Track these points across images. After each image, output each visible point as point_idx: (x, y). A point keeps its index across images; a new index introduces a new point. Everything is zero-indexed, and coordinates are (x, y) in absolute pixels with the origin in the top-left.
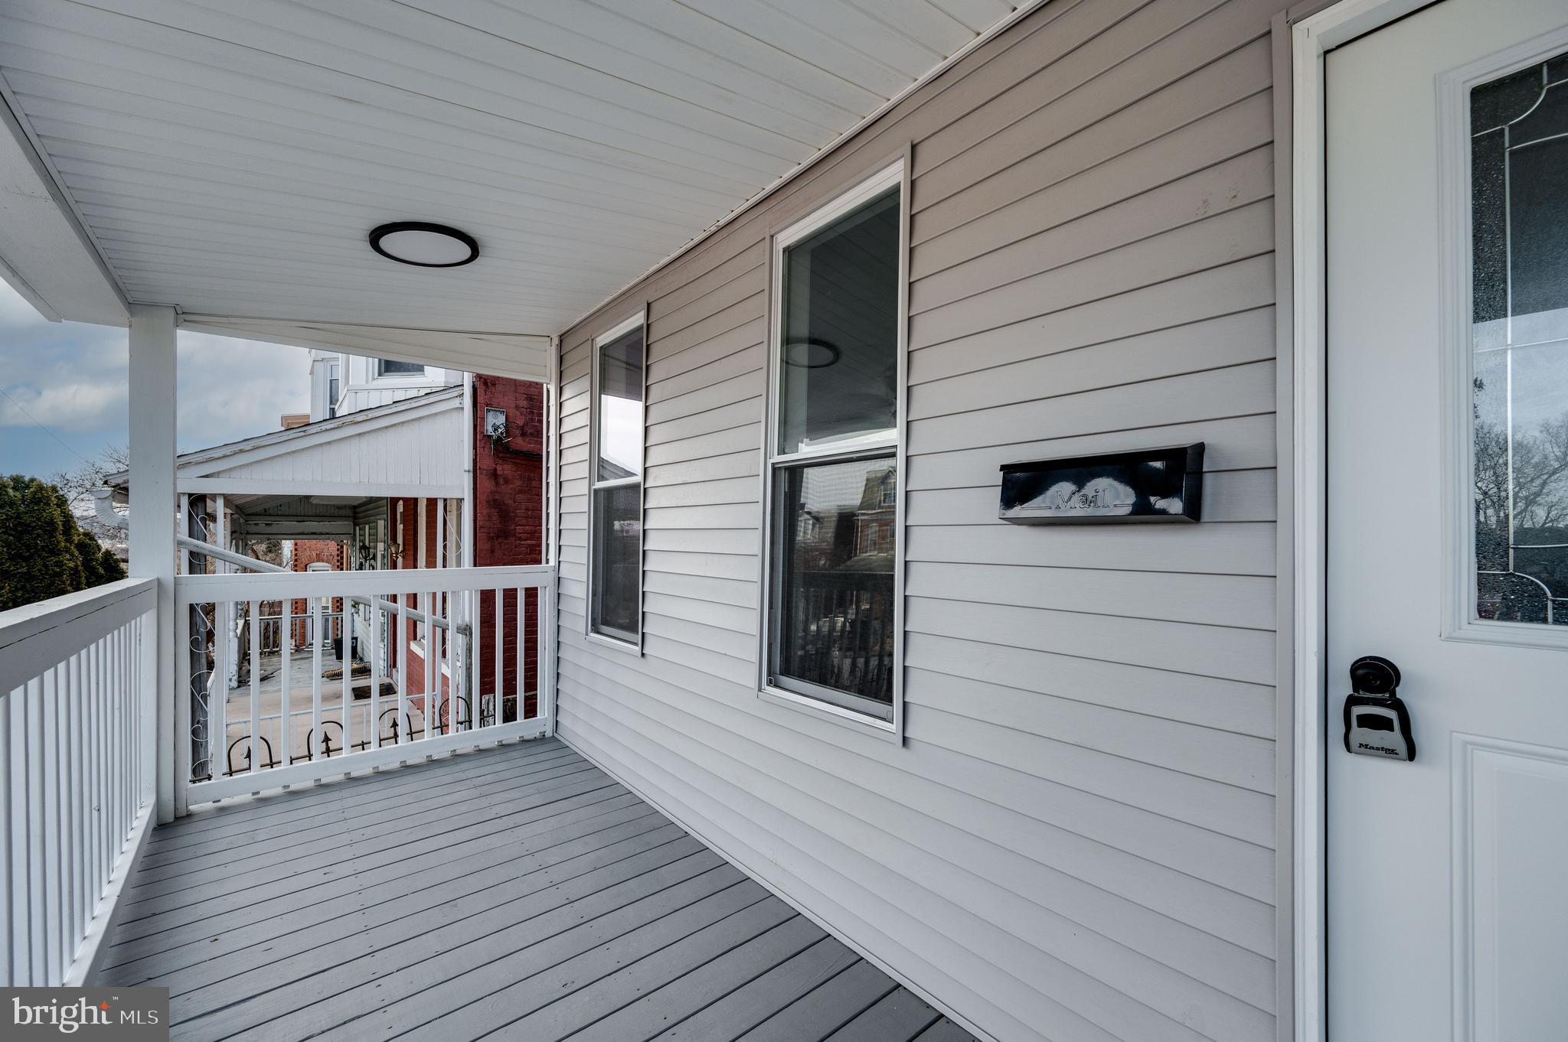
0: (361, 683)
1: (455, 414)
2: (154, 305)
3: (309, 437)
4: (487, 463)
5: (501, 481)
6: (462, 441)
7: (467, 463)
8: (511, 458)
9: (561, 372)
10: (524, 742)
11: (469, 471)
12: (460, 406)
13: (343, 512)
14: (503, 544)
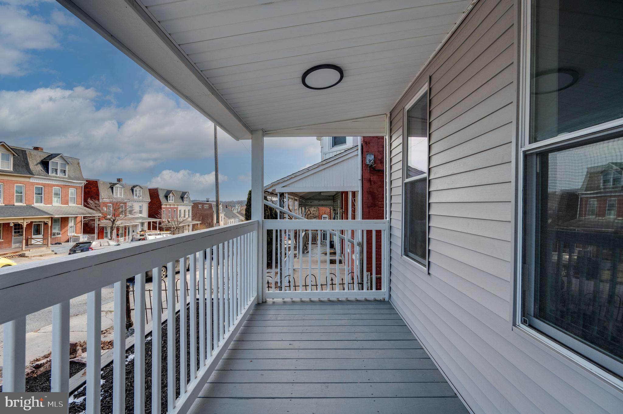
0: (333, 258)
1: (356, 157)
2: (257, 130)
3: (310, 171)
4: (367, 176)
5: (372, 183)
6: (358, 168)
7: (360, 177)
8: (376, 173)
9: (391, 129)
10: (376, 300)
11: (360, 180)
12: (357, 154)
13: (330, 198)
14: (373, 209)
